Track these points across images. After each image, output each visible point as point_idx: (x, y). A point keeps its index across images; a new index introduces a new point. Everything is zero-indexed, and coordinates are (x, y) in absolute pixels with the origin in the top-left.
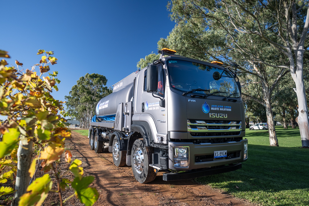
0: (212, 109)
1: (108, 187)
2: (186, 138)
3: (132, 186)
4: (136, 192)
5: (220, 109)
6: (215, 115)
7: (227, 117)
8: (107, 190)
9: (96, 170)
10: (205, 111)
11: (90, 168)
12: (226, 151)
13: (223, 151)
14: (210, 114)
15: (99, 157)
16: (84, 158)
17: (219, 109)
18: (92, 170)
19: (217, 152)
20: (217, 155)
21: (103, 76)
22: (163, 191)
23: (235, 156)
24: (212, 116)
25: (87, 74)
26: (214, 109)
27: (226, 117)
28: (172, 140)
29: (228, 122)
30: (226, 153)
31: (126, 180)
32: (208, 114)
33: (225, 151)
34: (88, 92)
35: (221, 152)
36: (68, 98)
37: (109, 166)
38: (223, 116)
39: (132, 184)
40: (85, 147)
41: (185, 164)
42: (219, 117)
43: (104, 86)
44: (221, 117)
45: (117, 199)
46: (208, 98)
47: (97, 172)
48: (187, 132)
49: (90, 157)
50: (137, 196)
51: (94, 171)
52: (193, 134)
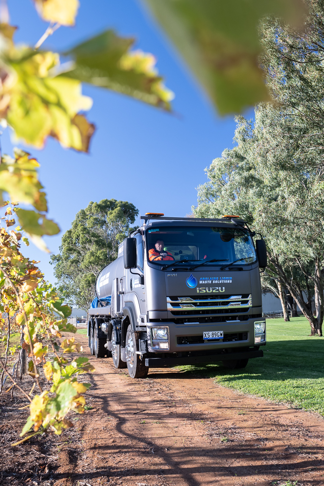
0: (201, 282)
1: (123, 414)
2: (166, 318)
3: (167, 412)
4: (170, 421)
5: (214, 281)
6: (205, 289)
7: (224, 291)
8: (120, 418)
9: (108, 392)
10: (191, 285)
11: (96, 389)
12: (222, 332)
13: (217, 332)
14: (198, 288)
15: (116, 373)
16: (88, 376)
17: (212, 282)
18: (99, 392)
19: (207, 333)
20: (207, 336)
21: (127, 203)
22: (221, 419)
23: (241, 339)
24: (200, 291)
25: (89, 204)
26: (204, 282)
27: (222, 290)
28: (151, 321)
29: (228, 296)
30: (221, 335)
31: (158, 405)
32: (195, 289)
33: (219, 332)
34: (97, 243)
35: (214, 332)
36: (57, 259)
37: (133, 386)
38: (218, 290)
39: (167, 410)
40: (91, 359)
41: (164, 346)
42: (211, 291)
43: (131, 226)
44: (214, 291)
45: (133, 428)
46: (196, 270)
47: (107, 395)
48: (166, 310)
49: (98, 373)
50: (170, 425)
51: (103, 394)
52: (173, 312)
